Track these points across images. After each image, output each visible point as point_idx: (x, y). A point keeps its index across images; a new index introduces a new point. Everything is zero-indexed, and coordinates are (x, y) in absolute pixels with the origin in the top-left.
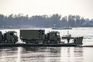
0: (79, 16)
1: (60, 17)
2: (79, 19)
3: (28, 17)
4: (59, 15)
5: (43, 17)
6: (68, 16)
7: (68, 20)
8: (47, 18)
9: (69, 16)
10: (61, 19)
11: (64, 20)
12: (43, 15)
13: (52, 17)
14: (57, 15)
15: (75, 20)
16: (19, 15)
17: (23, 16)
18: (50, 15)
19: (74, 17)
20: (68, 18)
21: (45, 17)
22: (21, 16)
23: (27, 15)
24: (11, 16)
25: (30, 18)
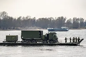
1: (65, 20)
2: (83, 21)
3: (35, 19)
4: (64, 18)
5: (49, 19)
6: (72, 19)
8: (53, 21)
9: (74, 18)
10: (66, 22)
11: (69, 22)
12: (49, 18)
13: (57, 19)
14: (62, 18)
15: (79, 22)
16: (27, 17)
17: (31, 18)
18: (56, 18)
19: (78, 19)
20: (72, 21)
21: (51, 20)
22: (28, 18)
23: (34, 18)
24: (19, 18)
25: (37, 20)
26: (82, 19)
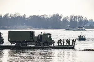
0: (81, 16)
1: (61, 17)
2: (82, 20)
3: (25, 17)
4: (60, 15)
5: (42, 17)
6: (69, 17)
7: (69, 21)
9: (71, 16)
10: (62, 20)
11: (65, 20)
12: (42, 15)
13: (52, 17)
14: (58, 15)
15: (77, 20)
16: (15, 15)
17: (20, 15)
18: (50, 15)
19: (76, 17)
20: (69, 19)
21: (44, 18)
22: (17, 16)
23: (25, 15)
24: (6, 15)
25: (28, 18)
26: (81, 17)
